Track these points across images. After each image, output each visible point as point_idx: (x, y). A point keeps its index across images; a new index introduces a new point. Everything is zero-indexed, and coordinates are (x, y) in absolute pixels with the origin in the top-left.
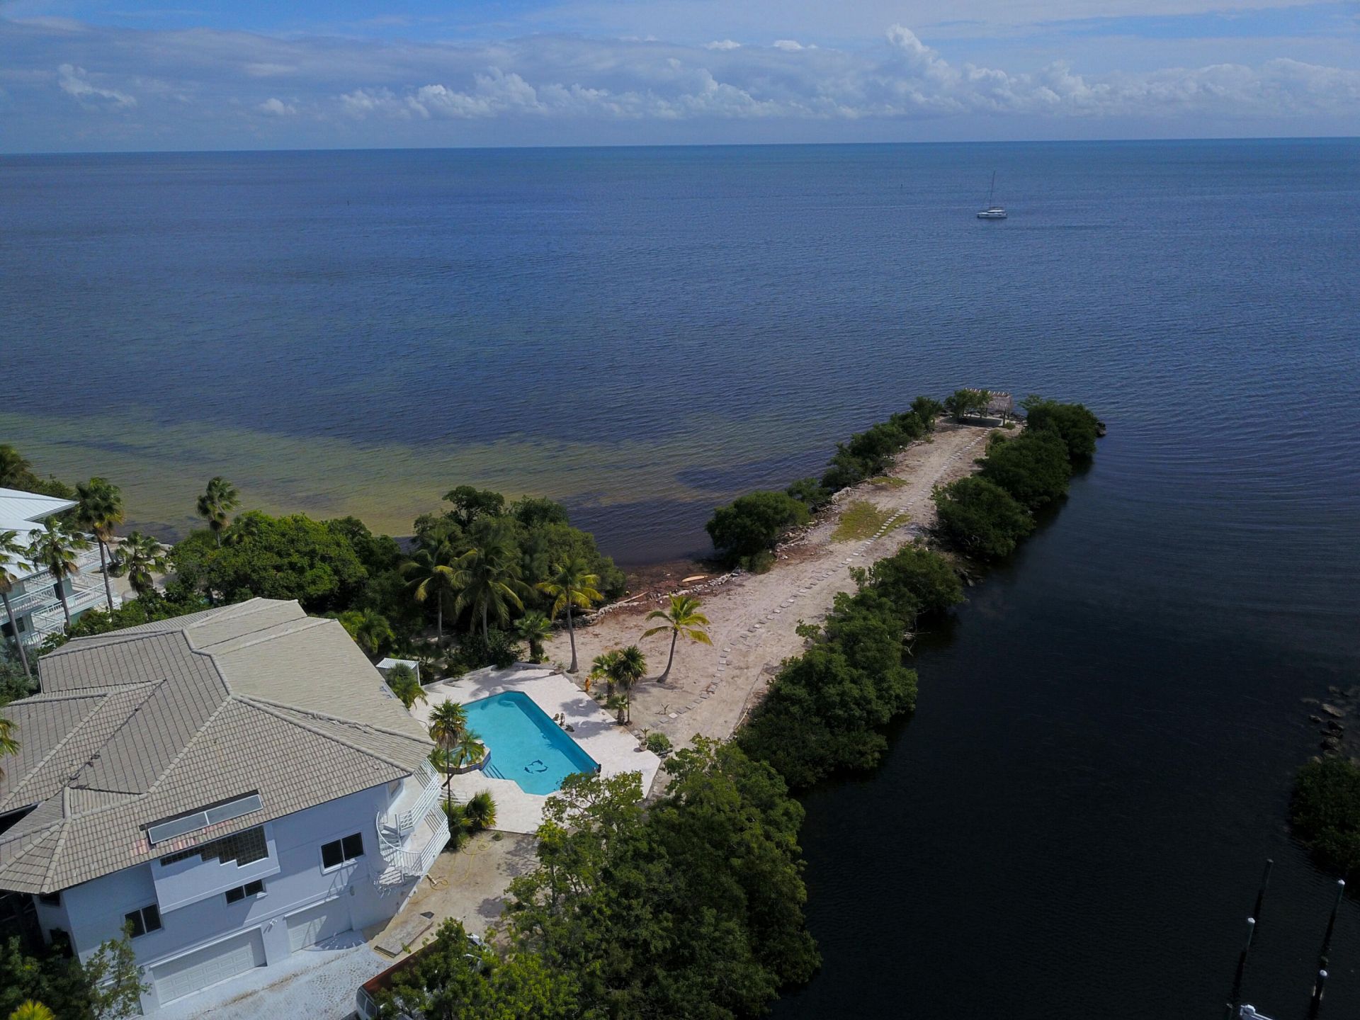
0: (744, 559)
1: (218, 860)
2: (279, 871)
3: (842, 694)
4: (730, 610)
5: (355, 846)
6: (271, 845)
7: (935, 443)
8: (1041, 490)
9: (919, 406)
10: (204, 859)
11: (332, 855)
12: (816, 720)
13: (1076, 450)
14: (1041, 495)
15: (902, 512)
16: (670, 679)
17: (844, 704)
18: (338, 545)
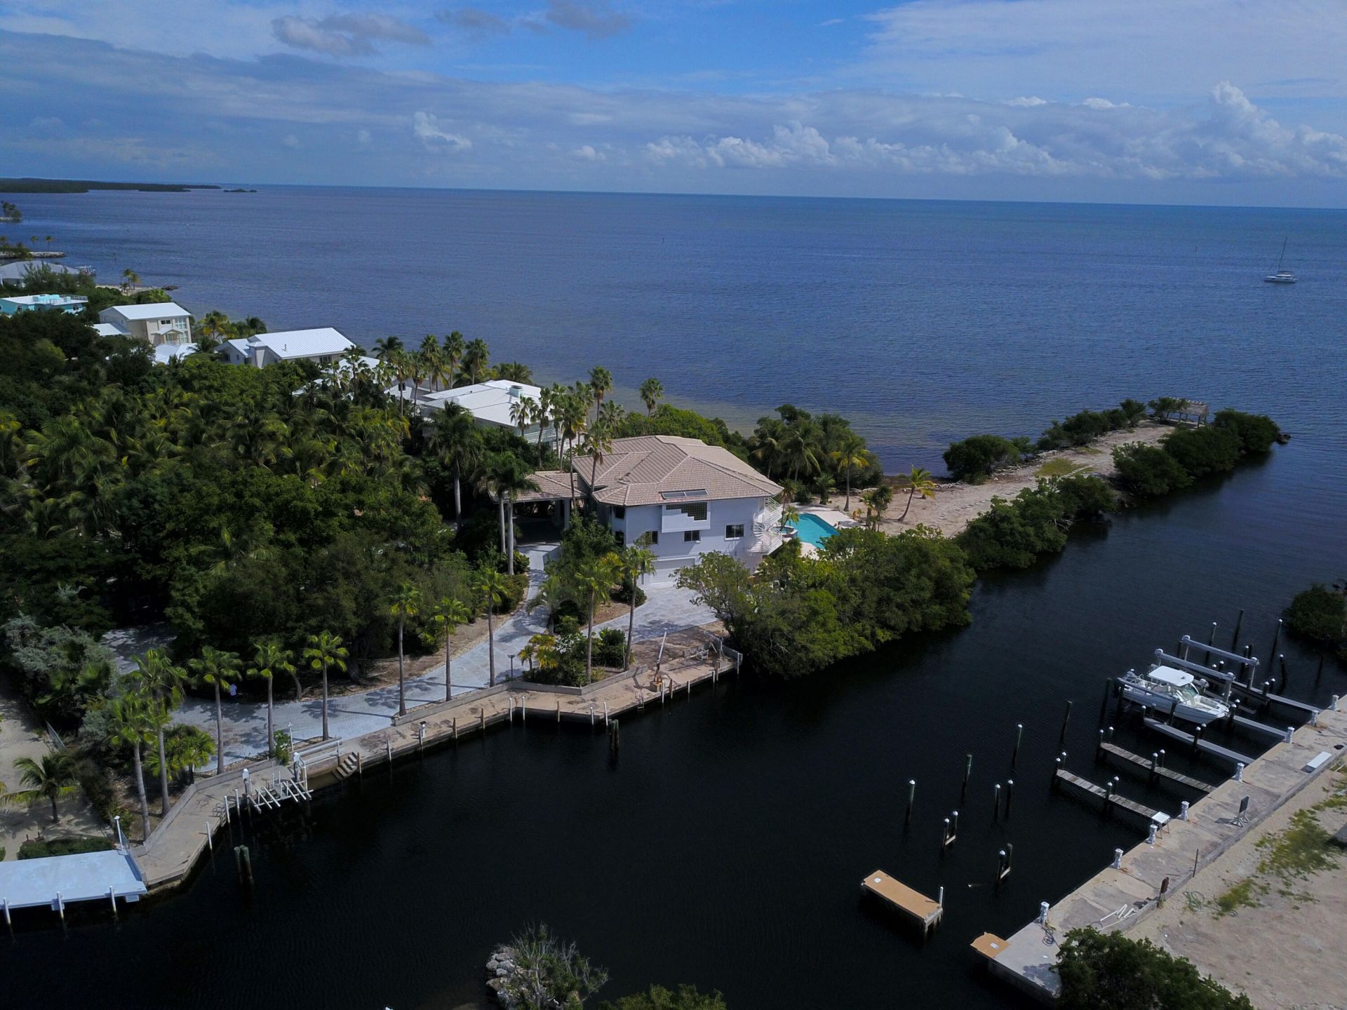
0: (967, 476)
1: (687, 514)
2: (709, 528)
3: (1012, 529)
4: (951, 498)
5: (740, 533)
6: (709, 514)
7: (1135, 434)
8: (1204, 463)
9: (1127, 405)
10: (682, 512)
11: (730, 532)
12: (993, 541)
13: (1251, 447)
14: (1204, 466)
15: (1091, 466)
16: (905, 520)
17: (1012, 534)
18: (712, 430)
